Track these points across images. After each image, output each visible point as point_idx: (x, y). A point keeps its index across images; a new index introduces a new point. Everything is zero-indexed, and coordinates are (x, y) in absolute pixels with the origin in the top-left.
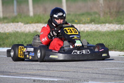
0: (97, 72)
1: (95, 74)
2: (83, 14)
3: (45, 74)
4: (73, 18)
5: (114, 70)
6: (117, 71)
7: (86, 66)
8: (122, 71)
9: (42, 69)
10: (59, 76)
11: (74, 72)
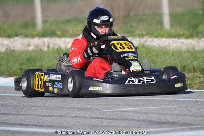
0: (99, 116)
1: (95, 118)
2: (69, 21)
3: (12, 121)
4: (53, 28)
5: (125, 111)
6: (130, 113)
7: (80, 107)
8: (139, 114)
9: (6, 112)
10: (35, 124)
11: (61, 116)
